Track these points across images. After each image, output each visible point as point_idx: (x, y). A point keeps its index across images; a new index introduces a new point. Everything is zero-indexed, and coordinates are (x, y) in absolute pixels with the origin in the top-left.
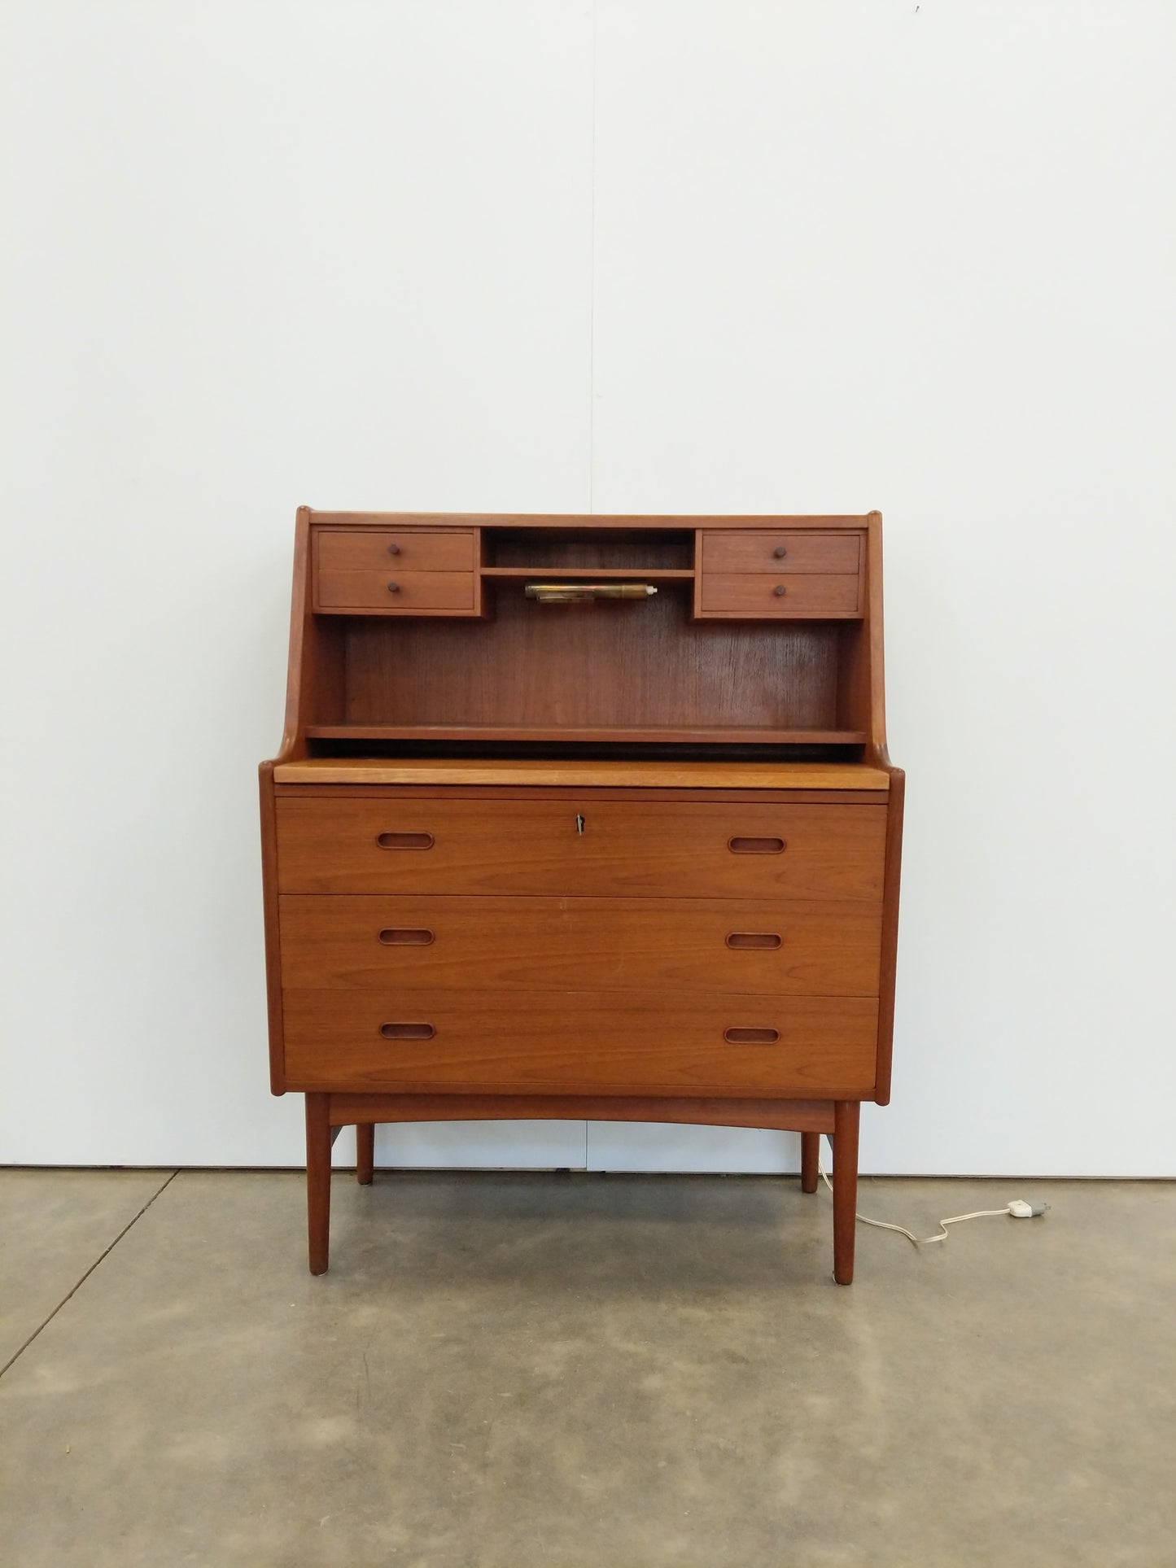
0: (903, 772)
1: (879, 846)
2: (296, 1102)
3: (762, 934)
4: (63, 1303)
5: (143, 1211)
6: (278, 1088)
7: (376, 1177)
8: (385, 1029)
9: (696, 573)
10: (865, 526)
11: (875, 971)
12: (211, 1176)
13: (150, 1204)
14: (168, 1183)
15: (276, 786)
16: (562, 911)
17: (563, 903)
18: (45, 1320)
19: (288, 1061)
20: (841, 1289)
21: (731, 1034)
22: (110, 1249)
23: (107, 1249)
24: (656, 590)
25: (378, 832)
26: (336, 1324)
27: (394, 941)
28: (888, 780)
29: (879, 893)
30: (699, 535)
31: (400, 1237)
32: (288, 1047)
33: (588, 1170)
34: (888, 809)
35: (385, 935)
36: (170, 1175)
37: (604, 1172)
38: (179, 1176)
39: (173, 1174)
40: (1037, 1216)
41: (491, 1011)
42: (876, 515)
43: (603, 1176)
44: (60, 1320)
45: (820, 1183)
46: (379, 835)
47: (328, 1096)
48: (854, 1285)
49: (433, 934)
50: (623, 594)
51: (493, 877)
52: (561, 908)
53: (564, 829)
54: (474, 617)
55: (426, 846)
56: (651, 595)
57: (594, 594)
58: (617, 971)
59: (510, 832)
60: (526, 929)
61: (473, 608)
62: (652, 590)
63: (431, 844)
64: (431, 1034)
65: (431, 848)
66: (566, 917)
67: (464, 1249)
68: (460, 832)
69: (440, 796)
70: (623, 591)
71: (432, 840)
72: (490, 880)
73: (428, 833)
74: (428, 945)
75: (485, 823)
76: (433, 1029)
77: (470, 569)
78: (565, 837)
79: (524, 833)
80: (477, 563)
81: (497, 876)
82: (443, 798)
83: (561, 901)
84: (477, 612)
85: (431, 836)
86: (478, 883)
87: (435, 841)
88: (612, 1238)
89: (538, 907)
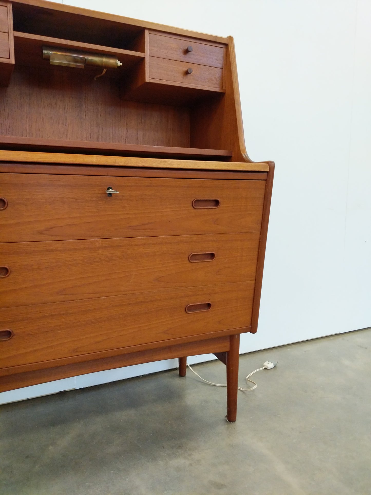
0: (273, 162)
1: (260, 202)
3: (207, 253)
9: (146, 55)
10: (227, 43)
11: (254, 268)
16: (99, 248)
17: (99, 243)
20: (232, 425)
21: (189, 309)
24: (121, 64)
28: (268, 166)
29: (259, 227)
30: (147, 32)
33: (76, 388)
34: (266, 183)
40: (275, 367)
41: (53, 316)
42: (231, 38)
43: (82, 390)
45: (187, 370)
48: (237, 421)
49: (9, 269)
50: (104, 64)
51: (52, 228)
52: (97, 246)
53: (99, 195)
54: (10, 64)
55: (2, 207)
56: (119, 67)
57: (85, 61)
58: (130, 282)
59: (63, 197)
60: (74, 260)
61: (10, 58)
62: (120, 64)
63: (6, 206)
64: (11, 336)
65: (5, 208)
66: (100, 251)
67: (27, 457)
68: (28, 197)
69: (11, 171)
70: (104, 62)
71: (7, 203)
72: (49, 230)
73: (3, 198)
74: (6, 277)
75: (45, 191)
76: (12, 333)
77: (7, 31)
78: (100, 200)
79: (73, 198)
80: (11, 27)
81: (54, 227)
82: (13, 172)
83: (97, 242)
84: (12, 61)
85: (5, 200)
86: (41, 233)
87: (8, 204)
88: (108, 426)
89: (82, 247)
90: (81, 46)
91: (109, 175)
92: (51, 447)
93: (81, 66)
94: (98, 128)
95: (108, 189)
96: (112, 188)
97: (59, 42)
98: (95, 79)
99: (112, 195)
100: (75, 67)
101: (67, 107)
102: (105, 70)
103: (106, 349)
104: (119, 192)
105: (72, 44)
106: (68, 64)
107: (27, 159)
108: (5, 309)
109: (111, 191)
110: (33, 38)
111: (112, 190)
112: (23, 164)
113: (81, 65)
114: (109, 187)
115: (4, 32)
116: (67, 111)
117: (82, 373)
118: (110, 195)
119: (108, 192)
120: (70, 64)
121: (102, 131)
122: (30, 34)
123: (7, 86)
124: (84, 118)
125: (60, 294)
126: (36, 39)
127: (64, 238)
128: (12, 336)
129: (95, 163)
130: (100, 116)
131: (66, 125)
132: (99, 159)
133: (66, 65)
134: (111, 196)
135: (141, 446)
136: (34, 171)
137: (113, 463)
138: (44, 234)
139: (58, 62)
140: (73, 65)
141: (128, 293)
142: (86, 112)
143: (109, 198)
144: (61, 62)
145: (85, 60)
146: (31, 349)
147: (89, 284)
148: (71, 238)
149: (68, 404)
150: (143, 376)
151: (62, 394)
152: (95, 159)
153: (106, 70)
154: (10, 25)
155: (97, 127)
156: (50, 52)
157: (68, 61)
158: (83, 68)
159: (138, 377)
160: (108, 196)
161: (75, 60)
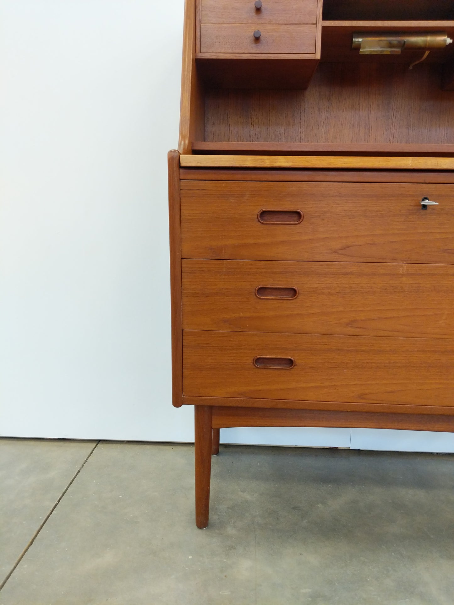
2: (189, 411)
4: (27, 550)
5: (79, 472)
6: (177, 402)
7: (221, 449)
8: (258, 360)
12: (119, 446)
13: (83, 466)
14: (93, 451)
15: (181, 171)
16: (403, 275)
17: (403, 268)
18: (12, 567)
19: (186, 382)
22: (59, 501)
23: (56, 502)
24: (451, 41)
25: (258, 210)
26: (226, 576)
27: (266, 295)
31: (248, 497)
32: (186, 372)
33: (351, 448)
35: (262, 290)
36: (94, 445)
37: (360, 450)
38: (100, 445)
39: (95, 444)
41: (339, 350)
43: (359, 452)
44: (24, 566)
46: (261, 212)
47: (211, 407)
49: (297, 291)
50: (428, 44)
51: (348, 247)
52: (401, 272)
53: (411, 208)
54: (315, 59)
55: (297, 221)
56: (447, 45)
57: (403, 45)
58: (440, 322)
59: (365, 210)
60: (371, 288)
61: (315, 53)
62: (449, 41)
63: (301, 220)
64: (292, 365)
65: (300, 223)
66: (404, 279)
67: (294, 508)
68: (325, 209)
69: (311, 179)
70: (428, 42)
71: (302, 216)
72: (345, 249)
73: (299, 210)
74: (293, 299)
75: (346, 202)
76: (294, 362)
77: (315, 22)
78: (411, 214)
79: (377, 211)
80: (320, 17)
81: (351, 246)
82: (313, 181)
83: (402, 266)
84: (318, 56)
85: (302, 213)
86: (335, 252)
87: (304, 217)
88: (390, 501)
89: (382, 271)
90: (401, 26)
91: (426, 181)
92: (320, 505)
93: (396, 51)
94: (409, 129)
95: (423, 200)
96: (429, 198)
97: (373, 26)
98: (411, 68)
99: (428, 208)
100: (389, 53)
101: (371, 107)
102: (427, 53)
103: (400, 403)
104: (438, 204)
105: (389, 26)
106: (382, 52)
107: (329, 165)
108: (290, 334)
109: (427, 202)
110: (344, 25)
111: (429, 201)
112: (325, 171)
113: (398, 50)
114: (424, 197)
115: (312, 23)
116: (371, 111)
117: (366, 426)
118: (425, 206)
119: (423, 203)
120: (383, 51)
121: (413, 132)
122: (340, 21)
123: (305, 89)
124: (392, 118)
125: (351, 326)
126: (347, 25)
127: (361, 260)
128: (294, 365)
129: (411, 167)
130: (412, 114)
131: (368, 129)
132: (416, 162)
133: (379, 53)
134: (426, 209)
135: (432, 536)
136: (336, 180)
137: (395, 545)
138: (339, 254)
139: (369, 51)
140: (388, 51)
141: (434, 336)
142: (395, 111)
143: (423, 212)
144: (373, 50)
145: (403, 42)
146: (313, 385)
147: (387, 318)
148: (370, 260)
149: (341, 464)
150: (437, 453)
151: (334, 451)
152: (410, 162)
153: (429, 51)
154: (319, 14)
155: (407, 128)
156: (360, 40)
157: (382, 48)
158: (400, 53)
159: (431, 454)
160: (422, 209)
161: (391, 45)
